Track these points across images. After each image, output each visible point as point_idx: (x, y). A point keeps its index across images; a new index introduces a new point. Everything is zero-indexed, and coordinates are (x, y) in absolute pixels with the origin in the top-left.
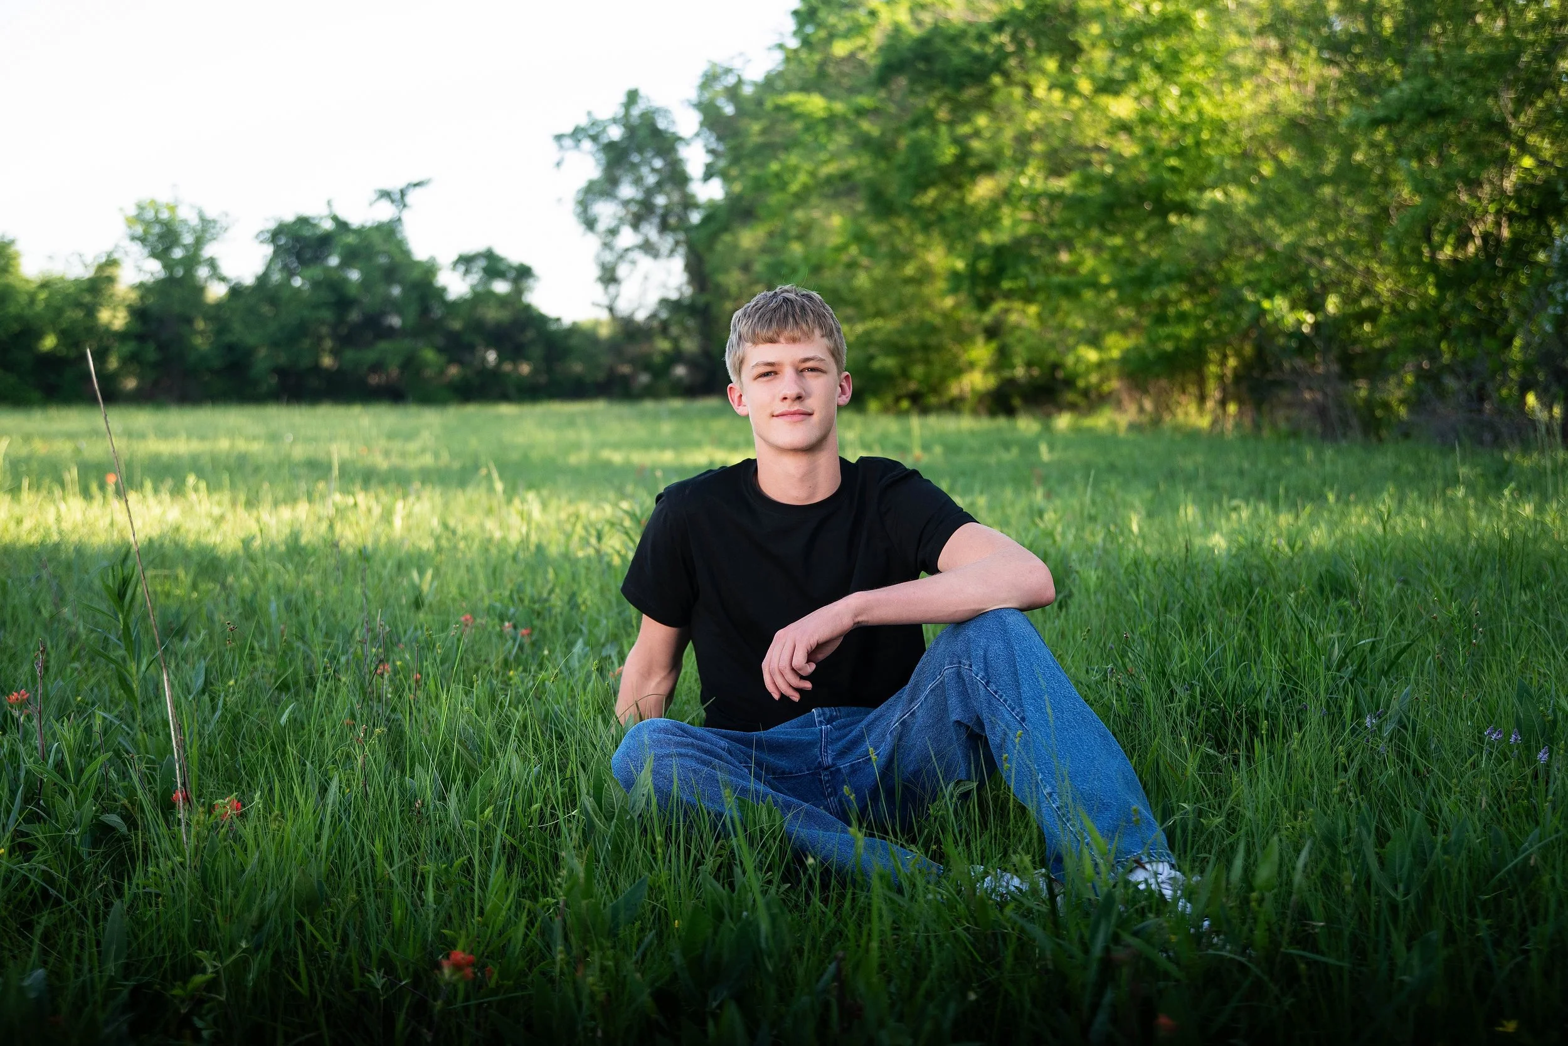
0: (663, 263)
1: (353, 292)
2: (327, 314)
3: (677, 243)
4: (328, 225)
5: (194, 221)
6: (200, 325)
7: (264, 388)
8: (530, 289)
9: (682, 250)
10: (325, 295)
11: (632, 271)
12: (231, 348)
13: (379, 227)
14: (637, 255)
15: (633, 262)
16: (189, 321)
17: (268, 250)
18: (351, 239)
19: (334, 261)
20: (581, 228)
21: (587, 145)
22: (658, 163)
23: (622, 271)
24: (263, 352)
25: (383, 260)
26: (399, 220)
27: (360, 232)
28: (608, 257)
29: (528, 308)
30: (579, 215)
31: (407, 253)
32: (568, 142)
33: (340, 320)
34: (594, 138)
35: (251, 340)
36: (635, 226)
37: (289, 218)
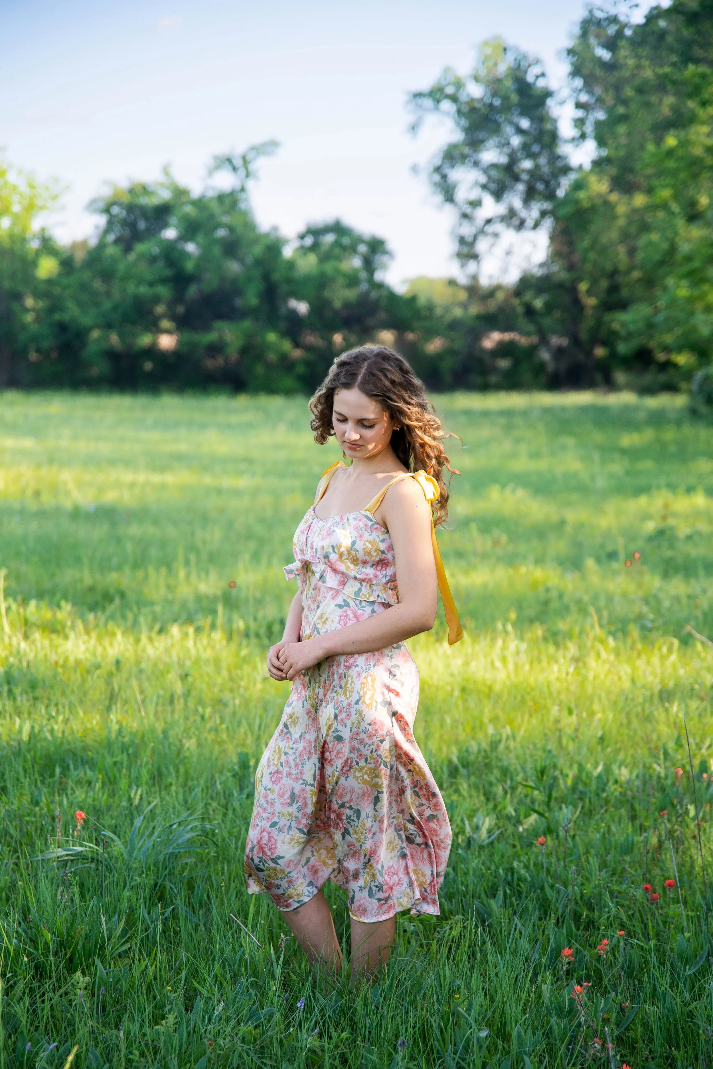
0: (527, 234)
1: (190, 266)
2: (164, 291)
3: (543, 214)
4: (165, 195)
5: (23, 188)
6: (29, 302)
7: (95, 371)
8: (384, 267)
9: (548, 223)
10: (161, 269)
11: (493, 245)
12: (62, 327)
13: (221, 198)
14: (498, 227)
15: (496, 235)
16: (17, 297)
17: (102, 220)
18: (189, 209)
19: (170, 234)
20: (439, 198)
21: (447, 105)
22: (525, 123)
23: (482, 246)
24: (95, 334)
25: (221, 233)
26: (243, 190)
27: (199, 203)
28: (467, 230)
29: (380, 286)
30: (436, 185)
31: (250, 226)
32: (428, 102)
33: (179, 297)
34: (454, 99)
35: (86, 320)
36: (498, 195)
37: (124, 184)
